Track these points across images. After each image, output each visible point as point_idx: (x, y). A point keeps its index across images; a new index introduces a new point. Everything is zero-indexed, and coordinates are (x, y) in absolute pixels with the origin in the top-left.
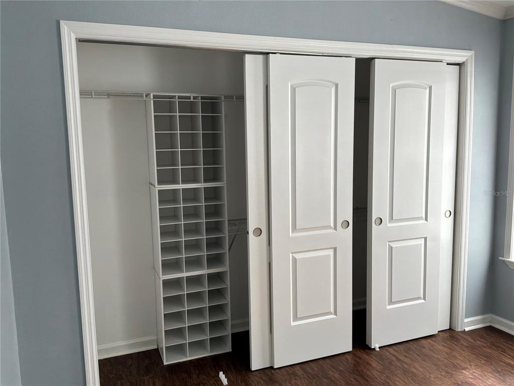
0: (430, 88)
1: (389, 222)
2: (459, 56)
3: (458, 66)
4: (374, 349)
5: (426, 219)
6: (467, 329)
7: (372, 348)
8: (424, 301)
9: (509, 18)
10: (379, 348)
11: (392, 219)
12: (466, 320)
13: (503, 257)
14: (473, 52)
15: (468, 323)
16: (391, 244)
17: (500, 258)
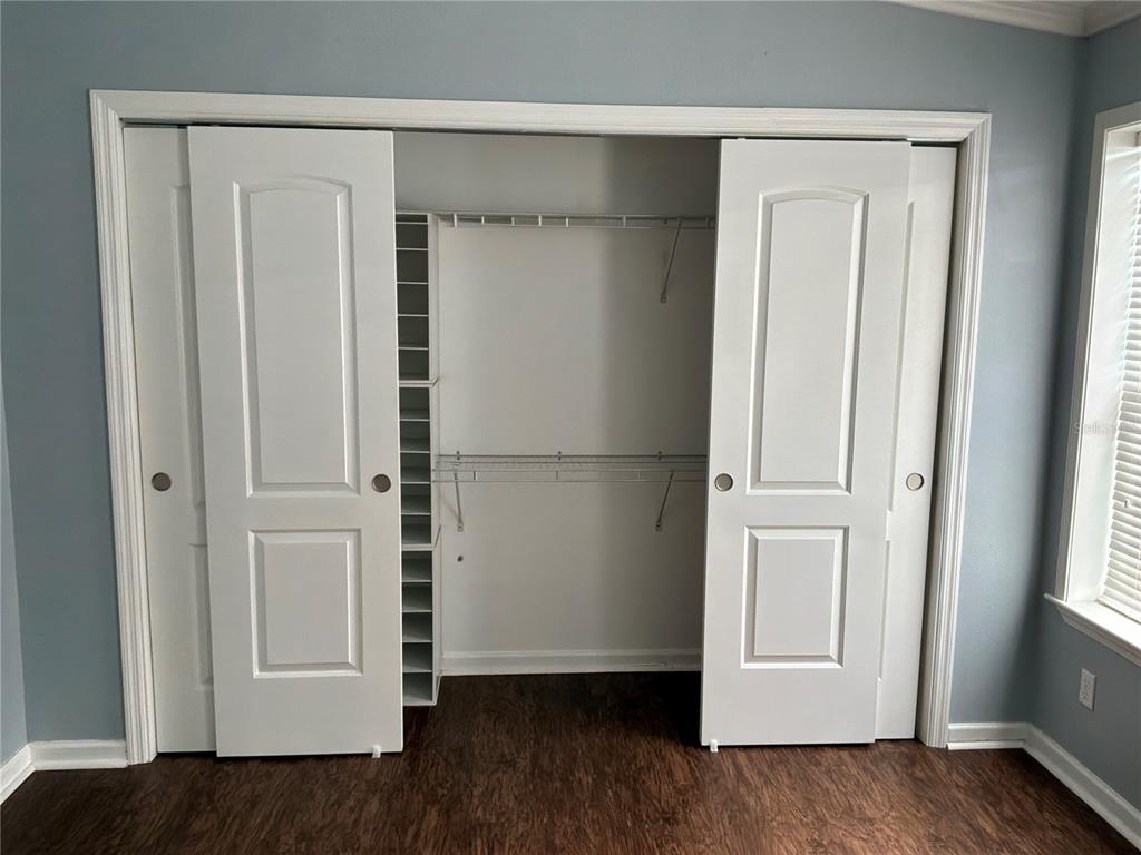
0: (866, 199)
1: (752, 486)
2: (953, 126)
3: (955, 149)
4: (708, 748)
5: (849, 488)
6: (952, 746)
7: (703, 744)
8: (838, 666)
9: (1095, 30)
10: (719, 747)
11: (759, 480)
12: (952, 726)
13: (1053, 594)
14: (988, 116)
15: (958, 734)
16: (756, 533)
17: (1046, 596)
